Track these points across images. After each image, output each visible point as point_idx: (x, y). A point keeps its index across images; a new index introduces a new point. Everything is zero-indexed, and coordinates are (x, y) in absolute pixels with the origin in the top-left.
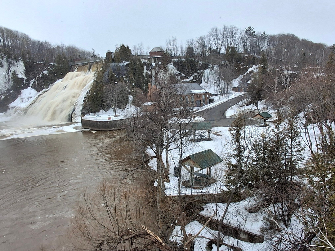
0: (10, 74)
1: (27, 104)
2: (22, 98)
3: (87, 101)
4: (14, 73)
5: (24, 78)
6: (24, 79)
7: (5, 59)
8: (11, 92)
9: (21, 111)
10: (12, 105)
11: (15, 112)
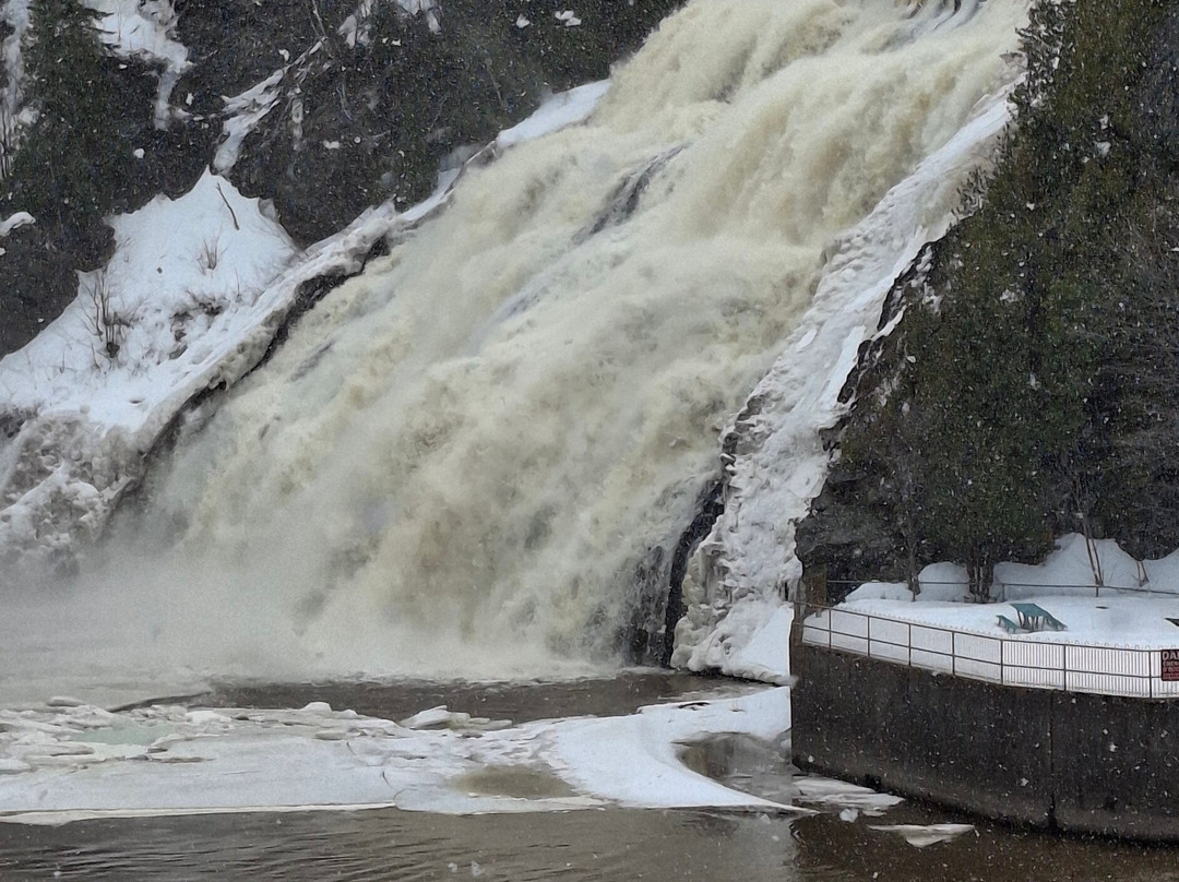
1: (168, 385)
2: (115, 305)
3: (895, 400)
5: (160, 54)
6: (160, 66)
8: (6, 227)
9: (84, 471)
11: (21, 481)
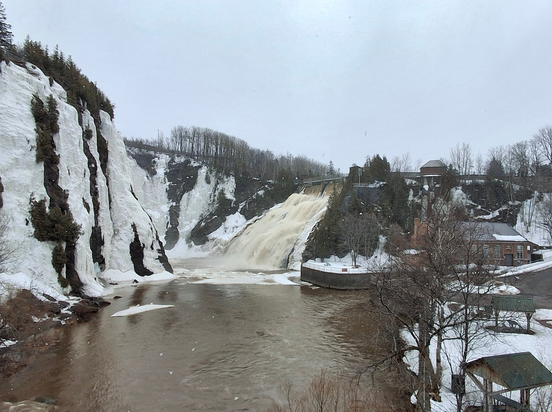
0: (217, 193)
1: (232, 235)
2: (226, 226)
3: (313, 240)
4: (222, 193)
6: (232, 200)
7: (214, 173)
8: (214, 217)
9: (222, 245)
10: (213, 235)
11: (215, 246)
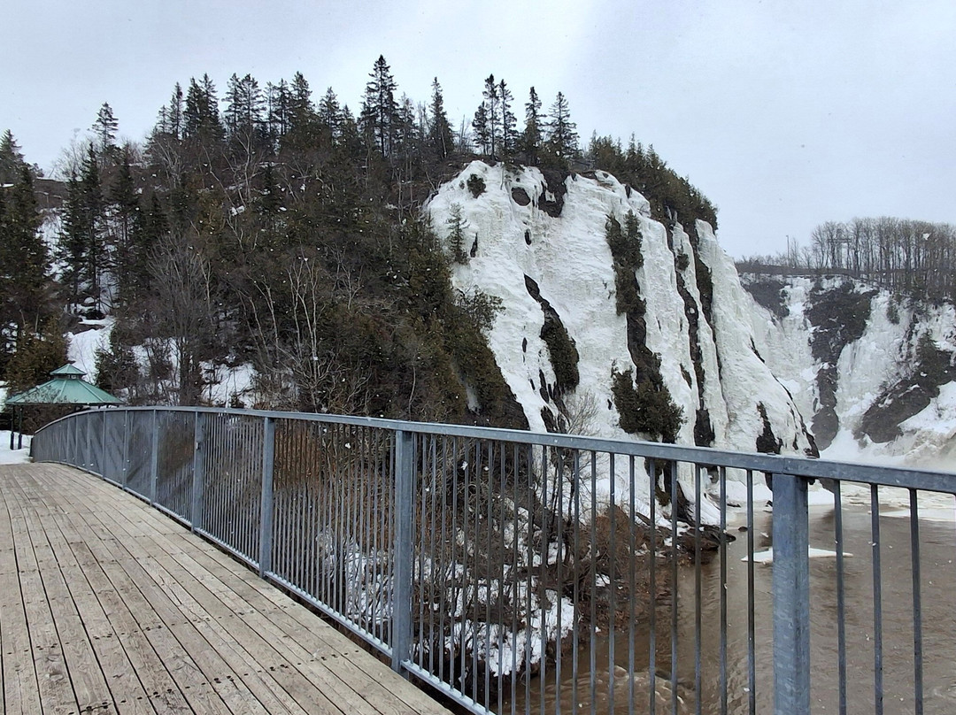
0: (915, 340)
2: (940, 405)
4: (927, 339)
5: (951, 350)
6: (952, 352)
7: (905, 302)
8: (912, 388)
9: (933, 443)
10: (910, 423)
11: (917, 444)
